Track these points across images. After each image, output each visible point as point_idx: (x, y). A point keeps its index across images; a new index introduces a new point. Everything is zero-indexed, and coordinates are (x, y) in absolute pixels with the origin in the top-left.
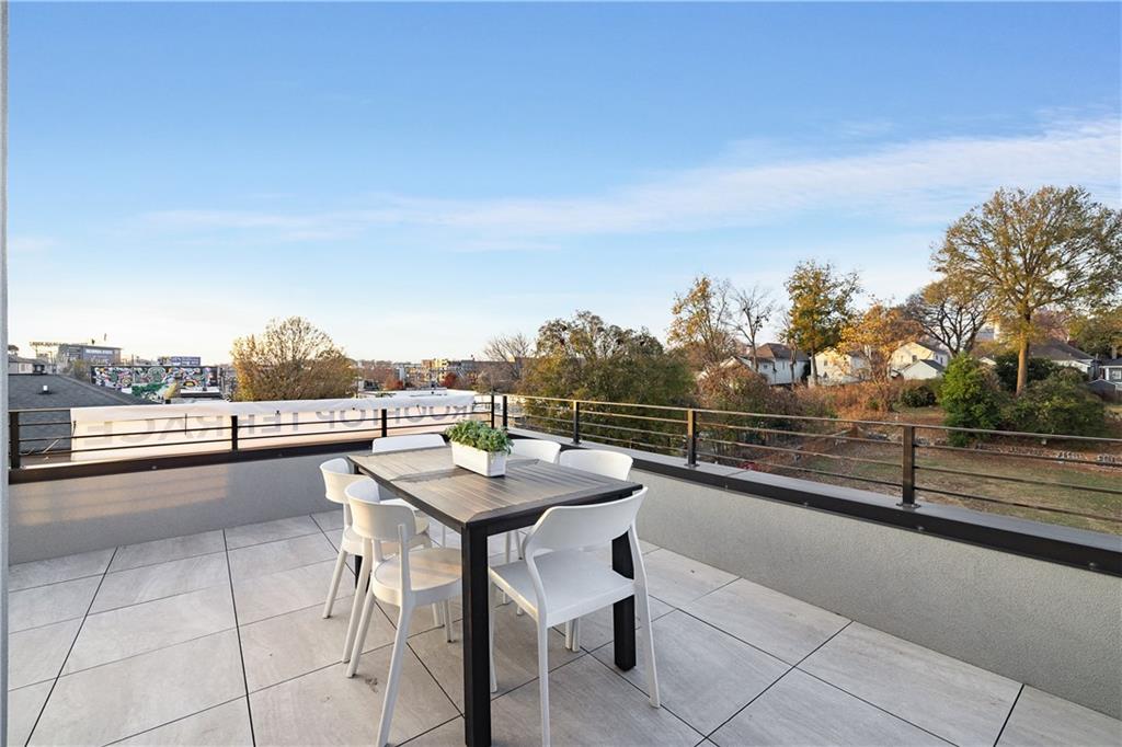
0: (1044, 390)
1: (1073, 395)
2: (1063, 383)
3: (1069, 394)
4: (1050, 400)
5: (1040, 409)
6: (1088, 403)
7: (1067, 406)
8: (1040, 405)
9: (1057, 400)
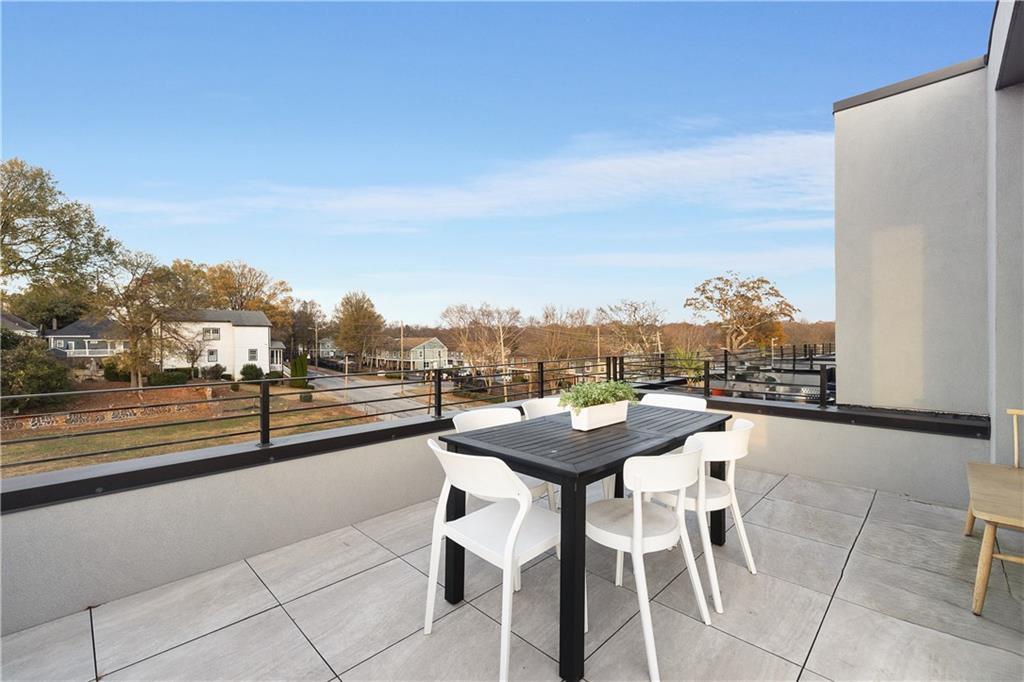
0: (17, 359)
1: (44, 362)
2: (35, 352)
3: (41, 362)
4: (23, 369)
5: (13, 378)
6: (59, 370)
7: (41, 373)
8: (14, 374)
9: (31, 369)
